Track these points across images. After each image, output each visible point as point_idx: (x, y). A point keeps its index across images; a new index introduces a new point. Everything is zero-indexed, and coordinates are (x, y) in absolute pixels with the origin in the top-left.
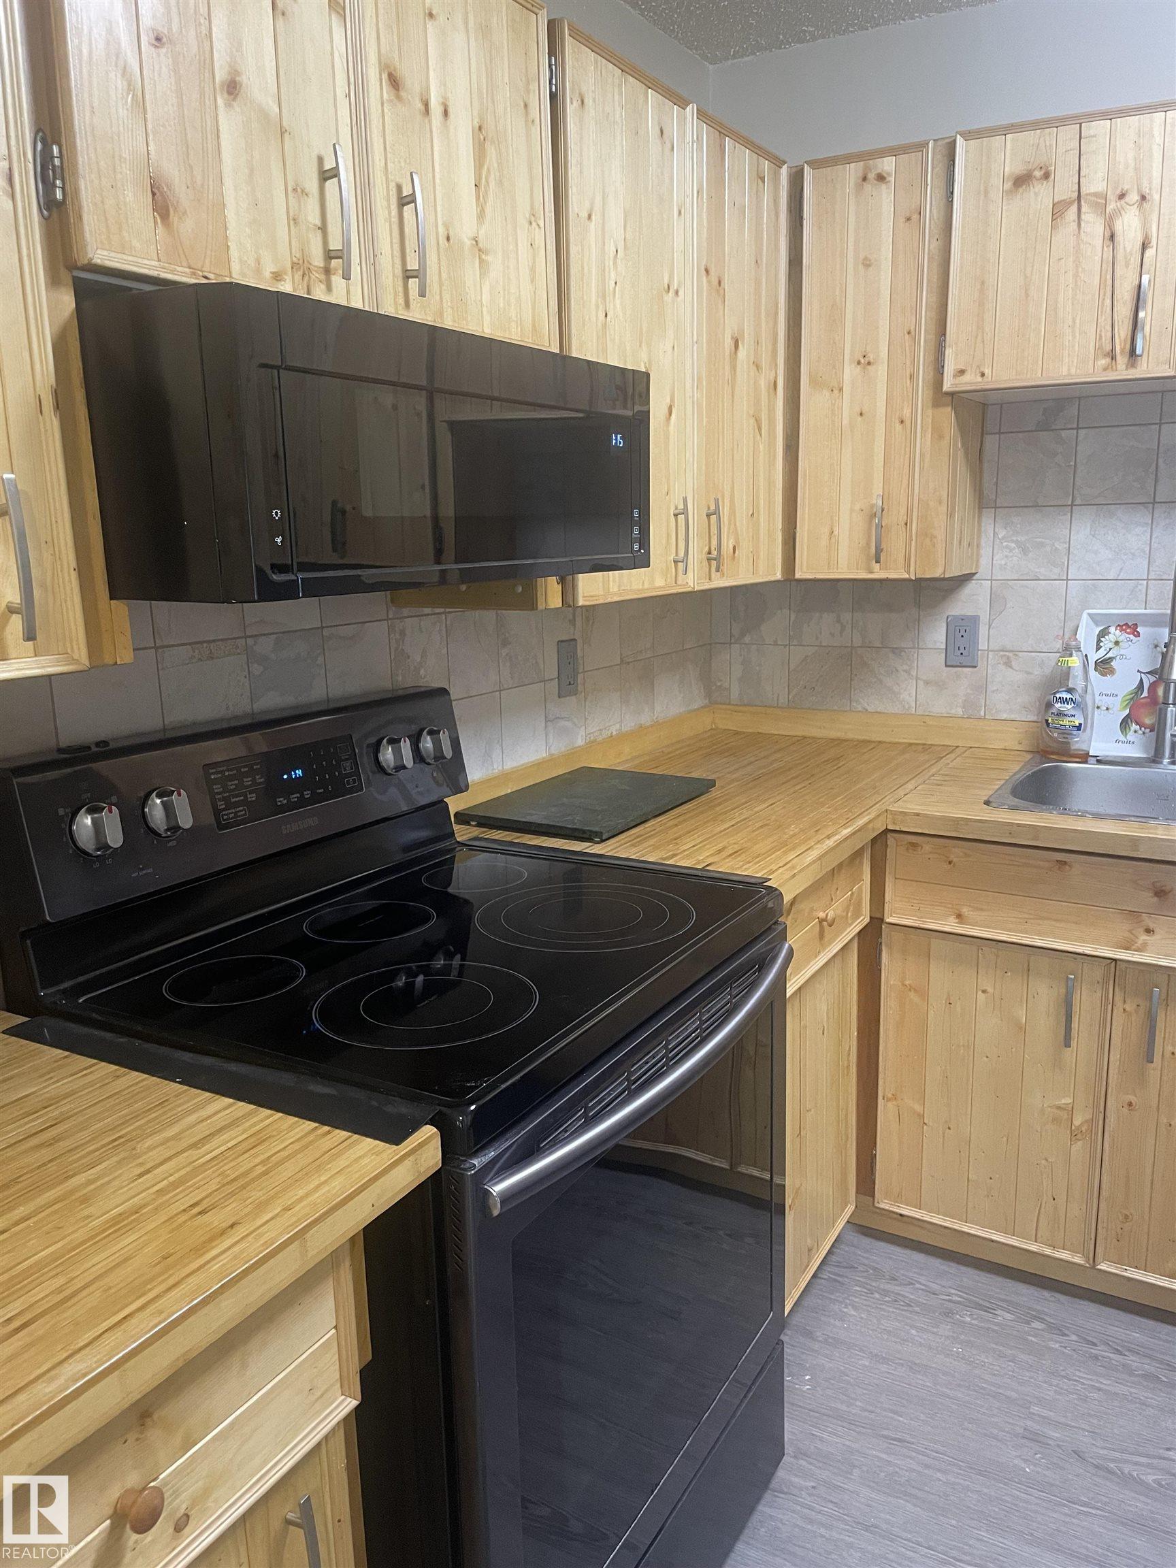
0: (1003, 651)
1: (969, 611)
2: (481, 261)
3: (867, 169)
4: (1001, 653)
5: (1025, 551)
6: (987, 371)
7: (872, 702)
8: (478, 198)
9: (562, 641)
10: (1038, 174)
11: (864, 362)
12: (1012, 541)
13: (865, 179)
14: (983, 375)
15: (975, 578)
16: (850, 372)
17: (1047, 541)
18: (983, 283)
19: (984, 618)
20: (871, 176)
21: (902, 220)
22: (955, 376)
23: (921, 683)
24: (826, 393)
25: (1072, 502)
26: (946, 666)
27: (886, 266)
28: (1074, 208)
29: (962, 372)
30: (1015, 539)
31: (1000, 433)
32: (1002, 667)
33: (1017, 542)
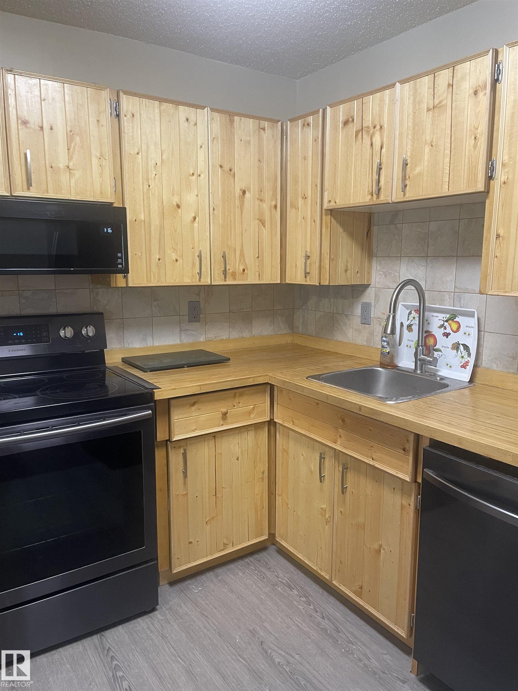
0: (378, 318)
1: (368, 301)
2: (70, 173)
3: (305, 121)
4: (378, 319)
5: (386, 276)
6: (337, 201)
7: (339, 337)
8: (69, 153)
9: (190, 302)
10: (351, 120)
11: (305, 198)
12: (382, 271)
13: (304, 125)
14: (336, 203)
15: (370, 286)
16: (300, 202)
17: (393, 272)
18: (335, 165)
19: (373, 304)
20: (306, 124)
21: (314, 141)
22: (328, 203)
23: (354, 331)
24: (294, 209)
25: (401, 255)
26: (361, 323)
27: (310, 159)
28: (361, 133)
29: (330, 201)
30: (382, 270)
31: (378, 225)
32: (378, 325)
33: (383, 272)
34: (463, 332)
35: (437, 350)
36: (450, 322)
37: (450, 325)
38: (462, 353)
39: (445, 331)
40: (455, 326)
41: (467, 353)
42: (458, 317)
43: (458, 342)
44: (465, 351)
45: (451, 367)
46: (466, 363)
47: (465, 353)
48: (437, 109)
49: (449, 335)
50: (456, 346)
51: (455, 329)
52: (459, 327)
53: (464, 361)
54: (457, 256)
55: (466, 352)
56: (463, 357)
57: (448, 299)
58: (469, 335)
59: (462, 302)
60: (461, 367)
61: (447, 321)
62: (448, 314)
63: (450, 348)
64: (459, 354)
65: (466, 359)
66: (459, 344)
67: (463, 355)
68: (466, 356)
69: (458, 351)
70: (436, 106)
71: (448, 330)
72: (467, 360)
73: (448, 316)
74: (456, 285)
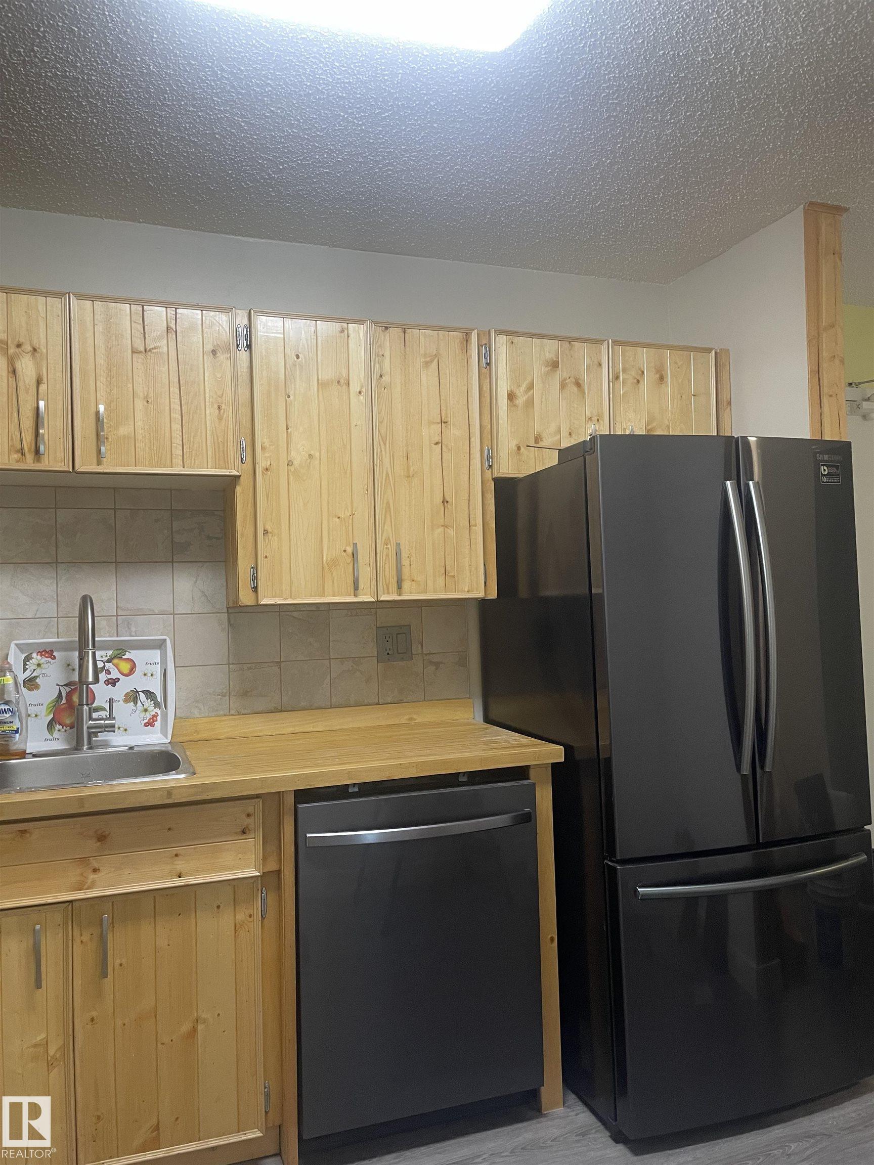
34: (141, 674)
35: (97, 709)
36: (116, 661)
37: (116, 666)
38: (143, 705)
39: (109, 676)
40: (125, 667)
41: (153, 702)
42: (129, 652)
43: (135, 689)
44: (149, 700)
45: (126, 730)
46: (153, 718)
47: (149, 704)
48: (152, 355)
49: (117, 682)
50: (133, 697)
51: (126, 671)
52: (133, 666)
53: (148, 716)
54: (116, 562)
55: (151, 701)
56: (146, 710)
57: (107, 628)
58: (152, 675)
59: (133, 629)
60: (145, 725)
61: (109, 661)
62: (111, 649)
63: (121, 701)
64: (138, 708)
65: (153, 710)
66: (137, 692)
67: (146, 707)
68: (151, 708)
69: (136, 703)
70: (150, 350)
71: (115, 674)
72: (154, 713)
73: (110, 653)
74: (118, 604)
